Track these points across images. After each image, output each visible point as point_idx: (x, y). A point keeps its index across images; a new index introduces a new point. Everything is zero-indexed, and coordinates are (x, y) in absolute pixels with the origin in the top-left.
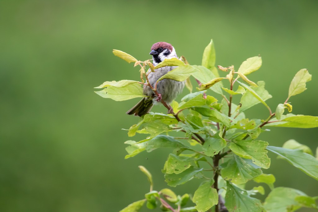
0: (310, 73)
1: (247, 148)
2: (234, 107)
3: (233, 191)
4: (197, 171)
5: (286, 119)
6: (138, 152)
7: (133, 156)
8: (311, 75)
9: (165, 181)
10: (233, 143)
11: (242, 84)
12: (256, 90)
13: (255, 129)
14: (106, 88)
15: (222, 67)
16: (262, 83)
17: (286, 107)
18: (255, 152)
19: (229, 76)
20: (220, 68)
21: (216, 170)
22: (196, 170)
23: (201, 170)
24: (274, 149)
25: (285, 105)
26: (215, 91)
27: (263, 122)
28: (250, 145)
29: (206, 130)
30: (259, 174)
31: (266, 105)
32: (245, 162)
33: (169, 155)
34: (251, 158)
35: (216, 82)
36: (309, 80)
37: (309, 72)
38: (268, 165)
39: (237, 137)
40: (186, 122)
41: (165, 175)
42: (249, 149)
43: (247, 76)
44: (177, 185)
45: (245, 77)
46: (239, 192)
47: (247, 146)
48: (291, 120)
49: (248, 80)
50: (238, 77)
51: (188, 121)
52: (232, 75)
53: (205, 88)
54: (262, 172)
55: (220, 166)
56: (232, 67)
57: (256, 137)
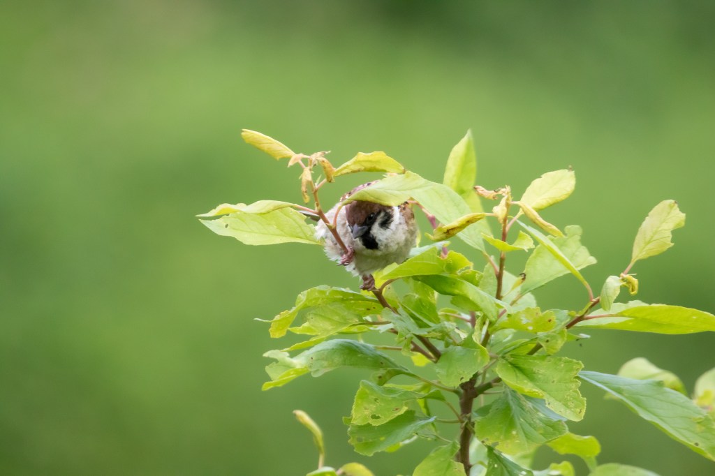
0: (682, 210)
1: (534, 373)
2: (509, 279)
3: (502, 470)
4: (423, 422)
5: (624, 311)
6: (293, 376)
7: (280, 385)
8: (684, 214)
9: (349, 441)
10: (504, 362)
11: (530, 229)
12: (561, 245)
13: (554, 332)
14: (228, 215)
15: (483, 189)
16: (575, 230)
17: (624, 283)
18: (553, 382)
19: (500, 211)
20: (480, 192)
21: (466, 421)
22: (421, 420)
23: (432, 420)
24: (597, 378)
25: (623, 280)
26: (470, 242)
27: (572, 317)
28: (542, 368)
29: (445, 330)
30: (561, 433)
31: (581, 277)
32: (529, 405)
33: (360, 384)
34: (543, 396)
35: (469, 222)
36: (678, 224)
37: (679, 207)
38: (580, 412)
39: (514, 349)
40: (400, 310)
41: (349, 429)
42: (540, 376)
43: (540, 211)
44: (376, 451)
45: (536, 214)
46: (516, 471)
47: (535, 369)
48: (637, 315)
49: (540, 220)
50: (520, 213)
51: (405, 308)
52: (505, 209)
53: (444, 236)
54: (567, 428)
55: (474, 413)
56: (506, 191)
57: (556, 349)
